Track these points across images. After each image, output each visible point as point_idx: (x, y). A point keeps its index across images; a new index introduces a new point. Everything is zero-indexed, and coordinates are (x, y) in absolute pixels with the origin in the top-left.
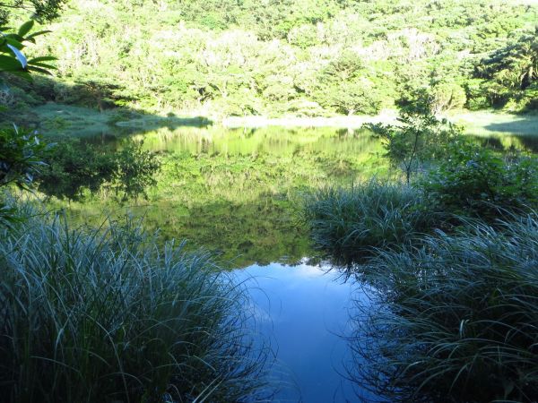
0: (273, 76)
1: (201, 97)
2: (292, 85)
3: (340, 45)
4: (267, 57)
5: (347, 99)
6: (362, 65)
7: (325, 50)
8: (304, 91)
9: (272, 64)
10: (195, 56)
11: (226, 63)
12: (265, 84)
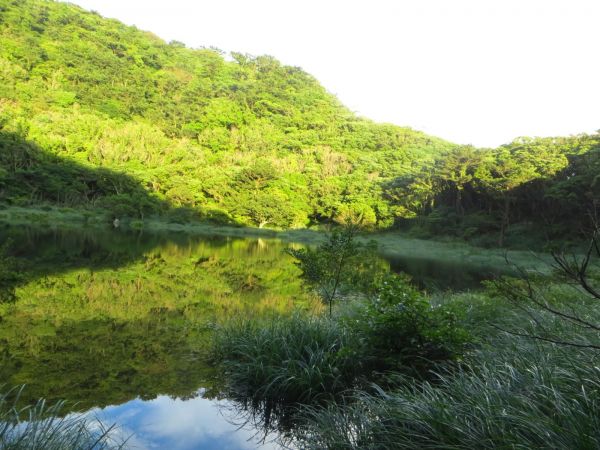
0: (178, 177)
1: (90, 191)
2: (200, 187)
3: (254, 154)
4: (175, 156)
5: (258, 208)
6: (276, 176)
7: (239, 157)
8: (212, 196)
9: (179, 164)
10: (88, 145)
11: (125, 157)
12: (168, 183)
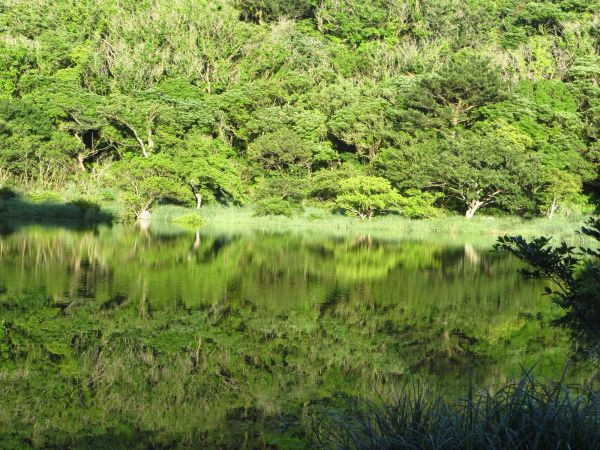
0: (274, 108)
1: (88, 153)
2: (323, 130)
3: (445, 43)
4: (263, 61)
5: (464, 172)
6: (501, 92)
7: (410, 52)
8: (352, 149)
9: (274, 80)
10: (80, 52)
11: (158, 71)
12: (252, 125)
